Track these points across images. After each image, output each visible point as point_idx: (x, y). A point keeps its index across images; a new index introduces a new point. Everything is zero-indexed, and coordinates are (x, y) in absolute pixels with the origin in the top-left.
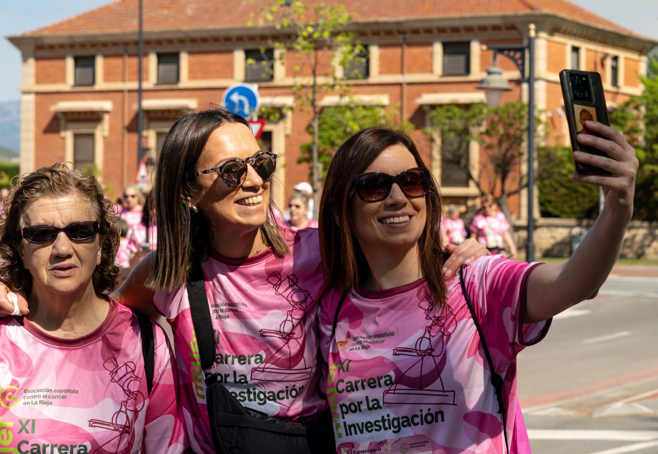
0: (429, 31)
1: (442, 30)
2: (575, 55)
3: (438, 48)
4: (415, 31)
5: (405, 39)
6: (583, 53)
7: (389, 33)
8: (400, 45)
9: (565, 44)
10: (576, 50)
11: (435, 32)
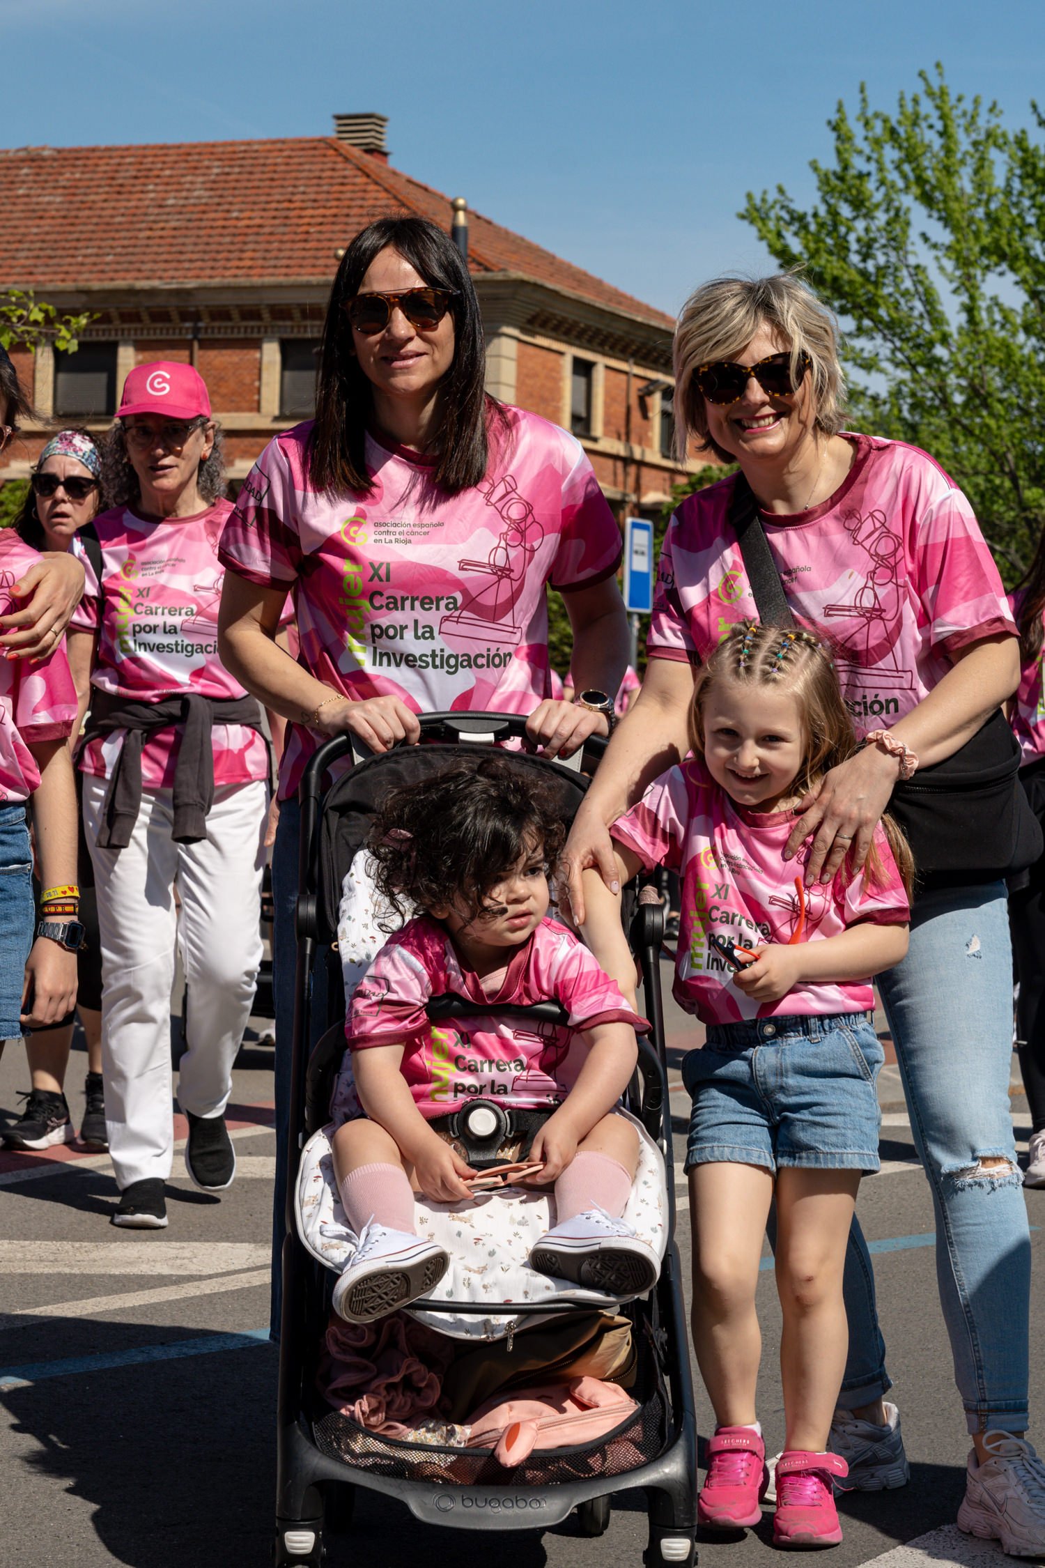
0: (250, 314)
1: (281, 313)
2: (582, 381)
3: (271, 353)
4: (221, 314)
5: (196, 330)
6: (599, 374)
7: (160, 316)
8: (188, 345)
9: (561, 354)
10: (583, 369)
11: (266, 315)
